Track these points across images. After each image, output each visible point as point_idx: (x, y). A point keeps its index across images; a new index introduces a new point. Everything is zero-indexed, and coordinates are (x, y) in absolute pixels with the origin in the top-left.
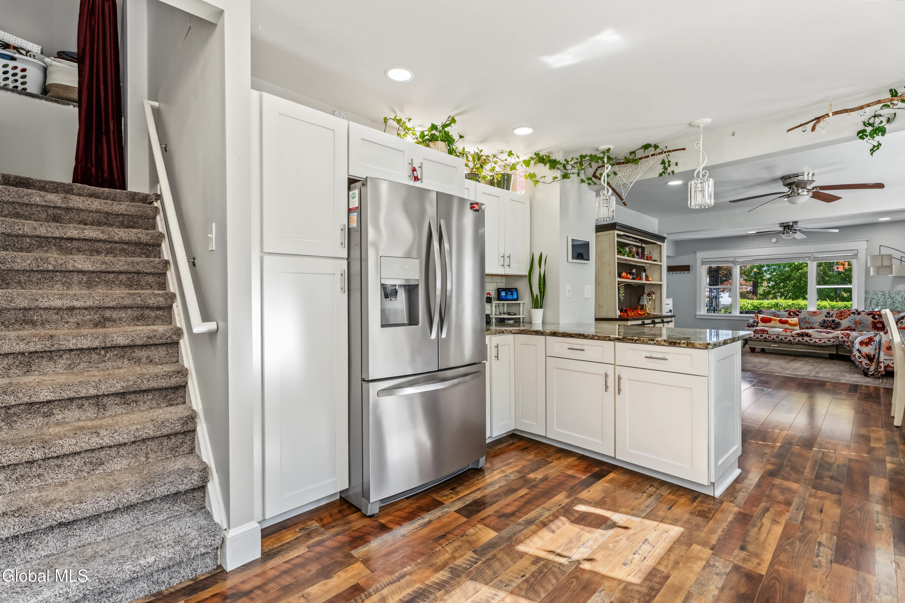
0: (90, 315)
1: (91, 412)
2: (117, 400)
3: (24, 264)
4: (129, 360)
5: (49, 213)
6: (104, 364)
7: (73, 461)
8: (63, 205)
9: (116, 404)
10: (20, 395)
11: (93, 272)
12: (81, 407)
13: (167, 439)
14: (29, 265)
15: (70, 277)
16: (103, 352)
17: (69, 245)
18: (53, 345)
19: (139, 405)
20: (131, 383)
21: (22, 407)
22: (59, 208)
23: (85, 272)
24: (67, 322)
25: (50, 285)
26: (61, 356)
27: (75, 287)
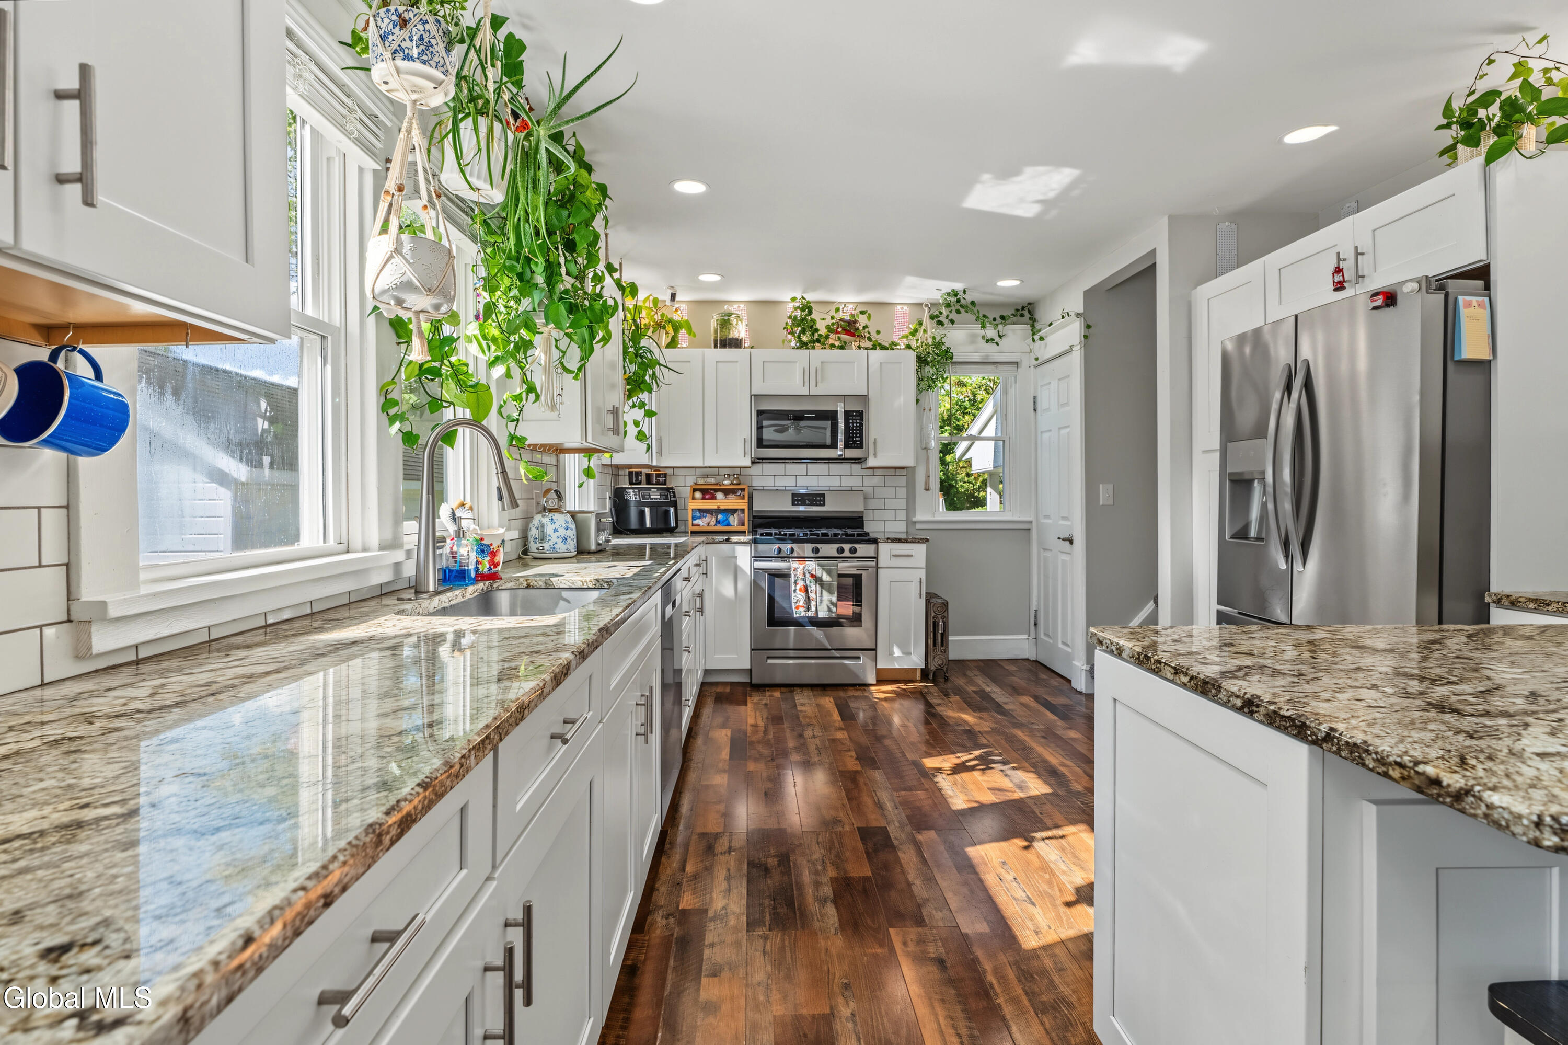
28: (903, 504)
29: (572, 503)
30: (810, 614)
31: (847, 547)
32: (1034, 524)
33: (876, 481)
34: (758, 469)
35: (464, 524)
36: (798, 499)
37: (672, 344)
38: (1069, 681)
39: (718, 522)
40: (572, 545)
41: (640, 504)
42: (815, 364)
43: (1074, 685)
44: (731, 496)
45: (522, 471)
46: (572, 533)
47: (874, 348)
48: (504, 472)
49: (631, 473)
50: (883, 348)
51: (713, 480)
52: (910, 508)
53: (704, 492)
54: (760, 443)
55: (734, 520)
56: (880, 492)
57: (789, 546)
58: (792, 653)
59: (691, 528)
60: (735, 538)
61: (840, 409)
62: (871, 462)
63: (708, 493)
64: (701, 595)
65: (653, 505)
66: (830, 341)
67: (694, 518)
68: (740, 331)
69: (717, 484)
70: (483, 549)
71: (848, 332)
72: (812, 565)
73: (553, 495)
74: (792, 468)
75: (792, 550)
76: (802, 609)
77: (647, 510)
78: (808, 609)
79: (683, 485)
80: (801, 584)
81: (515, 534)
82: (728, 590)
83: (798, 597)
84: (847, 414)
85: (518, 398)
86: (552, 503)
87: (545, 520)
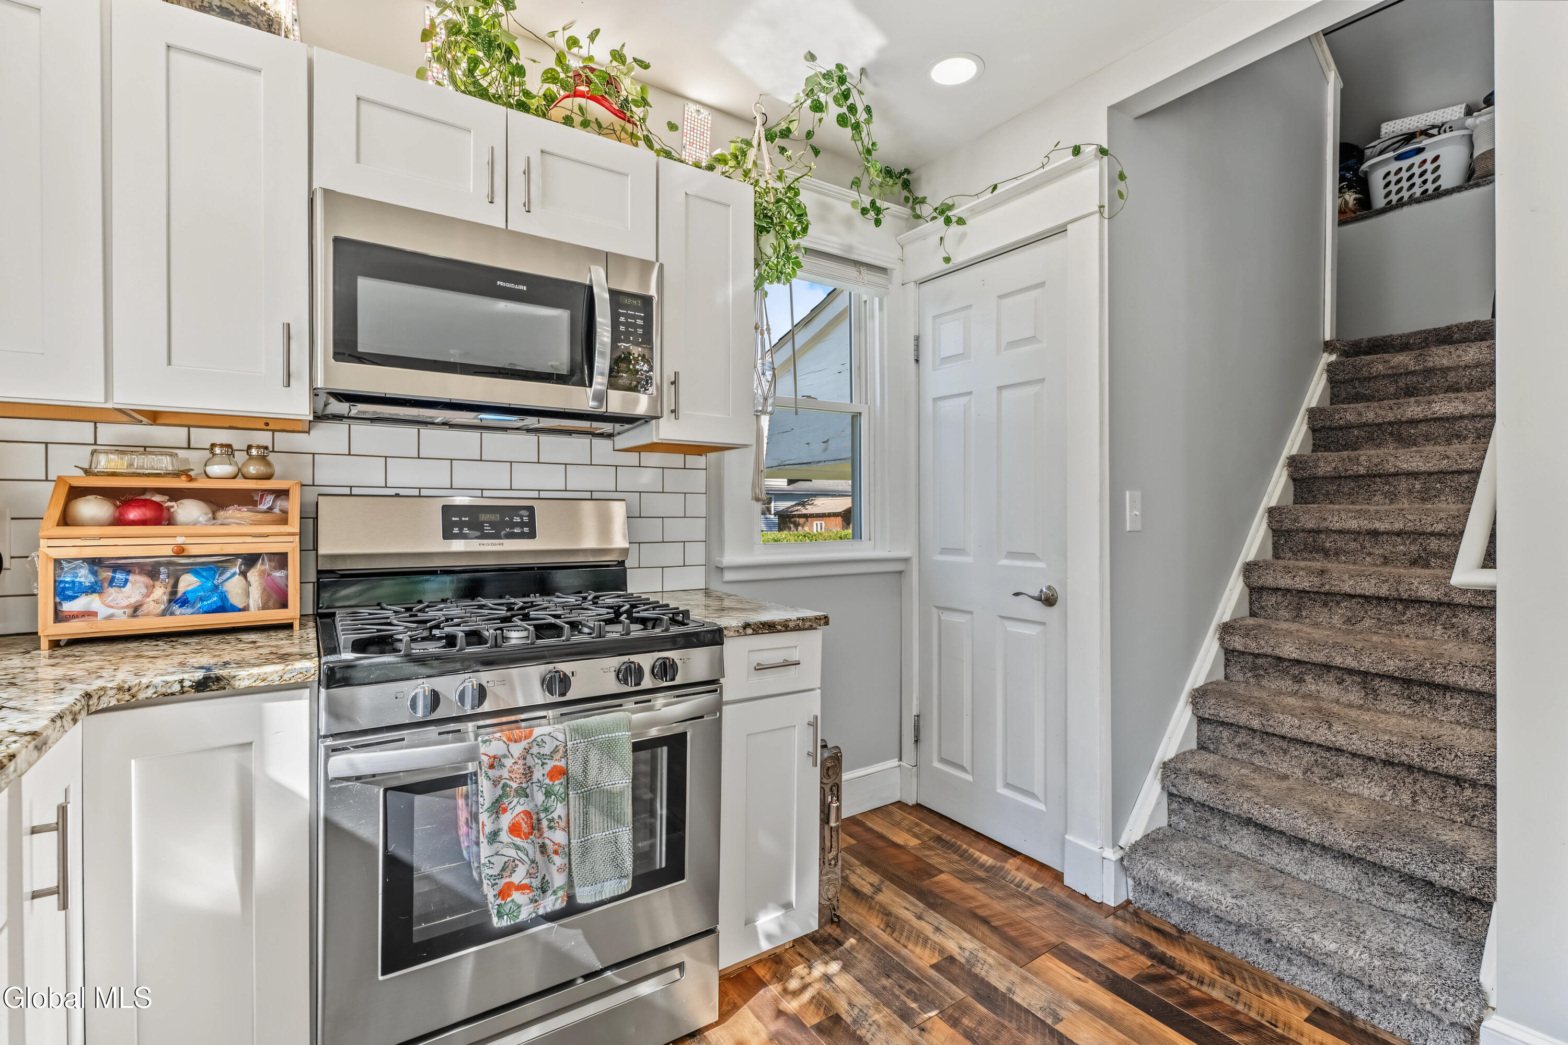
0: (1405, 544)
1: (1355, 696)
2: (1396, 688)
3: (1329, 469)
4: (1445, 628)
5: (1401, 384)
6: (1400, 628)
7: (1302, 752)
8: (1417, 368)
9: (1395, 695)
10: (1262, 643)
11: (1430, 474)
12: (1341, 682)
13: (1455, 785)
14: (1335, 469)
15: (1395, 483)
16: (1400, 607)
17: (1412, 431)
18: (1323, 585)
19: (1436, 710)
20: (1412, 664)
21: (1270, 659)
22: (1413, 373)
23: (1417, 473)
24: (1370, 554)
25: (1366, 497)
26: (1338, 603)
27: (1403, 499)
28: (698, 529)
31: (646, 661)
32: (915, 562)
33: (646, 478)
34: (334, 431)
36: (459, 521)
38: (1058, 877)
39: (176, 600)
42: (526, 151)
43: (1067, 881)
44: (234, 514)
51: (165, 463)
52: (714, 538)
53: (121, 500)
54: (346, 349)
55: (245, 592)
59: (48, 629)
61: (601, 285)
63: (139, 505)
69: (177, 474)
72: (550, 736)
84: (617, 300)
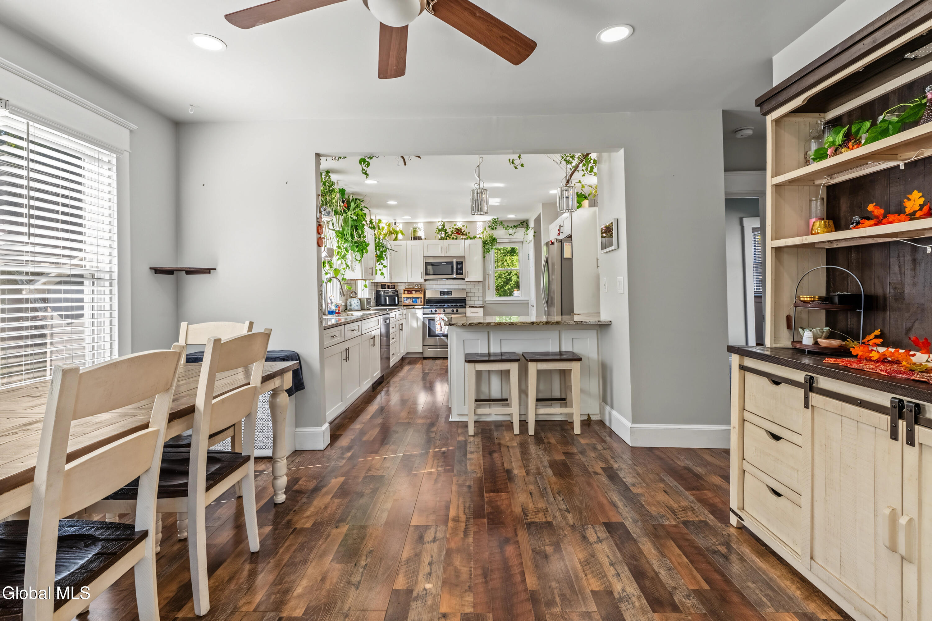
28: (481, 294)
29: (360, 295)
30: (442, 332)
31: (455, 310)
33: (471, 286)
34: (427, 282)
35: (333, 300)
36: (442, 293)
37: (396, 239)
39: (413, 301)
40: (359, 307)
41: (385, 296)
42: (446, 245)
44: (418, 292)
45: (345, 287)
46: (359, 304)
47: (467, 239)
48: (342, 288)
49: (382, 285)
50: (471, 239)
51: (412, 287)
52: (484, 296)
53: (408, 291)
54: (427, 274)
55: (419, 301)
56: (472, 290)
57: (435, 310)
58: (439, 347)
59: (403, 304)
60: (416, 307)
61: (454, 261)
62: (467, 280)
63: (410, 291)
64: (402, 325)
65: (389, 296)
66: (452, 237)
67: (404, 301)
68: (421, 234)
70: (337, 306)
71: (457, 233)
72: (443, 316)
73: (353, 293)
74: (440, 282)
75: (436, 311)
76: (439, 331)
77: (387, 298)
78: (441, 331)
79: (401, 289)
80: (439, 322)
81: (343, 304)
82: (414, 324)
83: (438, 327)
84: (457, 262)
85: (344, 269)
86: (354, 295)
87: (352, 300)
